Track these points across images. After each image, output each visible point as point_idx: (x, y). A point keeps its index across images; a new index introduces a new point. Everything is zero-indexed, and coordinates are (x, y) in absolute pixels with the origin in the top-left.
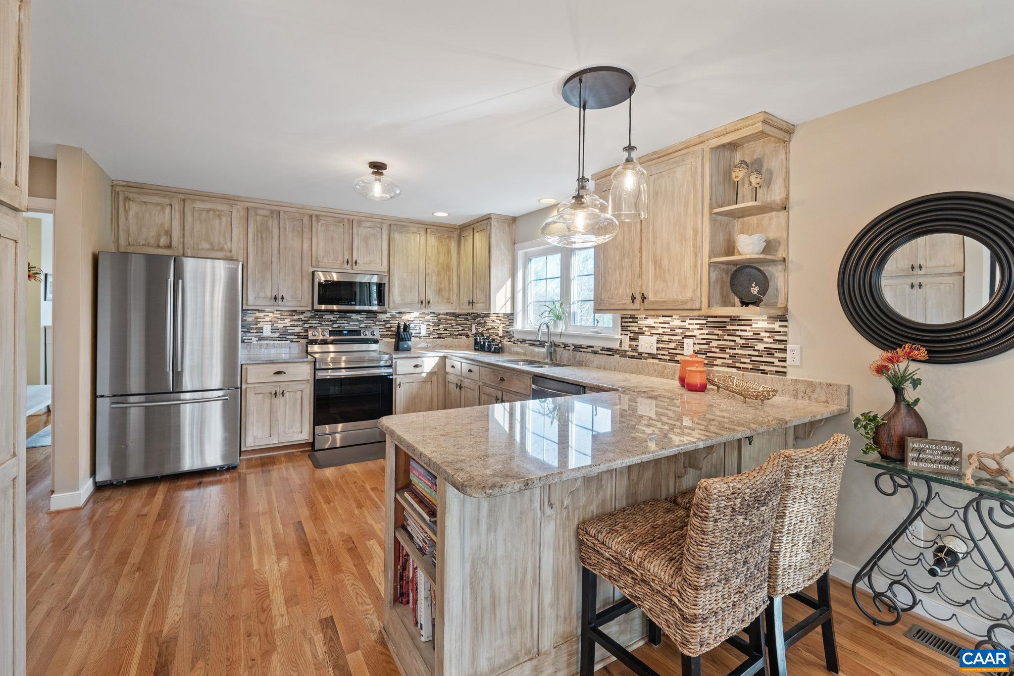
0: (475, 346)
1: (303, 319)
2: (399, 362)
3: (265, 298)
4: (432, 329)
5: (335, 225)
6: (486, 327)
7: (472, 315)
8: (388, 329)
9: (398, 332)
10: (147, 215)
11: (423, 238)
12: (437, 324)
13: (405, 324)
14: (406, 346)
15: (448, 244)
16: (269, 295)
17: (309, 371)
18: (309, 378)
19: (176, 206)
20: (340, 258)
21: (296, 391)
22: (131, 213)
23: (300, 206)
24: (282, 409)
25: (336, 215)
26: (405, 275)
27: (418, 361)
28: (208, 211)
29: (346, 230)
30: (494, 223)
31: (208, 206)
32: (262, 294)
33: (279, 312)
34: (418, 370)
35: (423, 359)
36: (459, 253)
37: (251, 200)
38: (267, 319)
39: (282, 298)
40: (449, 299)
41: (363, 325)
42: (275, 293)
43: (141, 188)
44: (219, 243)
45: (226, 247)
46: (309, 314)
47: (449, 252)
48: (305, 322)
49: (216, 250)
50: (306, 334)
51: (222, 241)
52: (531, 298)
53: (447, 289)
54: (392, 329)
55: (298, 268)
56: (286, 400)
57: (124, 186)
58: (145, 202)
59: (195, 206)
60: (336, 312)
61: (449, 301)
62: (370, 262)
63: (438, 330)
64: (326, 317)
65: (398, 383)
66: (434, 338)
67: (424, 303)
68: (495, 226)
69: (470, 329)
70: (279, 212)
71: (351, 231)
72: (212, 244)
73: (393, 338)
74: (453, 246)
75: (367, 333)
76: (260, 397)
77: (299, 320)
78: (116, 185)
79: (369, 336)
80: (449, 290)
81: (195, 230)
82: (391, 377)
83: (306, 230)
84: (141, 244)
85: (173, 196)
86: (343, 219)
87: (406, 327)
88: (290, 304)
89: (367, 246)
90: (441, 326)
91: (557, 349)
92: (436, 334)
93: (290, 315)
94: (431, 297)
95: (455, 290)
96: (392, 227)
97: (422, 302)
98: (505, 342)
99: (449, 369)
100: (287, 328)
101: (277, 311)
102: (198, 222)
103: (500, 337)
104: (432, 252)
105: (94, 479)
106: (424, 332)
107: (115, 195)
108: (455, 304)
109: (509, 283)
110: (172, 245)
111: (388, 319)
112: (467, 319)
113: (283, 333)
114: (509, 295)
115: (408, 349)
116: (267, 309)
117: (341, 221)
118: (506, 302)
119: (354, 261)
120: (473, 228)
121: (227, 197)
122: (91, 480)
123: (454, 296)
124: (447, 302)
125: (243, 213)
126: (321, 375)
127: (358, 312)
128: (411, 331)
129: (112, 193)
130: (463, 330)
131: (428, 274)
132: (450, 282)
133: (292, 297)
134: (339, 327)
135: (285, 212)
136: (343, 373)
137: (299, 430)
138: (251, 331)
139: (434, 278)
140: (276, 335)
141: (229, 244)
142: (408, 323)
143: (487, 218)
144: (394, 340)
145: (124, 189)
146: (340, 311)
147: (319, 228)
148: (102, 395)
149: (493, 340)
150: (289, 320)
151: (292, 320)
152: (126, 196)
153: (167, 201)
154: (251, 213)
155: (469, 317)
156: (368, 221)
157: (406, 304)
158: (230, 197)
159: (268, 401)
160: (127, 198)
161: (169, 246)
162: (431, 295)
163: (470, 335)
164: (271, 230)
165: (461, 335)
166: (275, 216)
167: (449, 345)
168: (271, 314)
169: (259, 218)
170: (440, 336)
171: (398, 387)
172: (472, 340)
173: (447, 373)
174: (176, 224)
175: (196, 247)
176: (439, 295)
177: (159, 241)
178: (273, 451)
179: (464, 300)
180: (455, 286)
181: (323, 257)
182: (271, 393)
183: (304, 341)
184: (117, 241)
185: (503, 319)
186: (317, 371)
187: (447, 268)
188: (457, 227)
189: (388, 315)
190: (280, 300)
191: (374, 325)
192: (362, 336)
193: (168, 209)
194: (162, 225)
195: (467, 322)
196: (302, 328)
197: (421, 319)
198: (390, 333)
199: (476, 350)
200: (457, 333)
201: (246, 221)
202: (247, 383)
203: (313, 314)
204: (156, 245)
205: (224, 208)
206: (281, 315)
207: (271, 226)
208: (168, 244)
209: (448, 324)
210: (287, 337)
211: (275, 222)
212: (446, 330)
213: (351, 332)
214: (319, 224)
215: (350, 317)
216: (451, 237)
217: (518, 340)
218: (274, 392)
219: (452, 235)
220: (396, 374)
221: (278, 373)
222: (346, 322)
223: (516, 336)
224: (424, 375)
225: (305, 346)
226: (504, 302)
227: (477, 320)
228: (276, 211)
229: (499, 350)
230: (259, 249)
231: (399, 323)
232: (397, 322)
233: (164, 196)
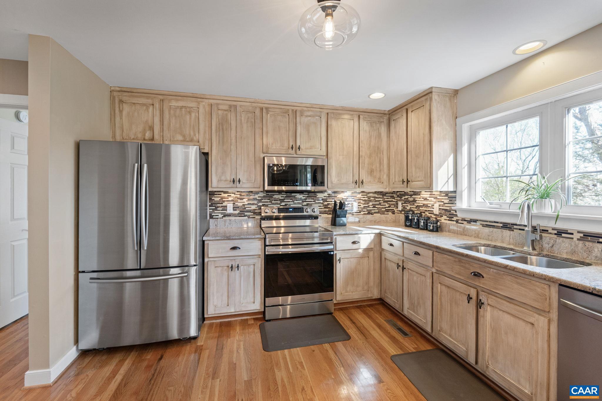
0: (405, 223)
1: (258, 198)
2: (339, 239)
3: (226, 181)
4: (362, 206)
5: (282, 116)
6: (416, 204)
7: (398, 194)
8: (326, 207)
9: (335, 210)
10: (136, 114)
11: (356, 124)
12: (367, 202)
13: (341, 203)
14: (342, 222)
15: (378, 129)
16: (229, 179)
17: (260, 247)
18: (260, 253)
19: (157, 105)
20: (286, 145)
21: (249, 265)
22: (124, 113)
23: (252, 101)
24: (237, 282)
25: (283, 107)
26: (341, 157)
27: (355, 238)
28: (182, 107)
29: (291, 119)
30: (435, 96)
31: (180, 104)
32: (223, 178)
33: (239, 193)
34: (355, 246)
35: (360, 235)
36: (389, 136)
37: (214, 97)
38: (230, 199)
39: (239, 181)
40: (380, 179)
41: (305, 203)
42: (234, 177)
43: (130, 92)
44: (190, 135)
45: (195, 138)
46: (261, 195)
47: (379, 136)
48: (260, 201)
49: (188, 141)
50: (259, 211)
51: (192, 133)
52: (481, 174)
53: (378, 169)
54: (329, 206)
55: (251, 155)
56: (240, 273)
57: (119, 91)
58: (134, 103)
59: (170, 104)
60: (284, 192)
61: (380, 181)
62: (311, 148)
63: (368, 207)
64: (276, 196)
65: (338, 258)
66: (364, 214)
67: (359, 183)
68: (436, 100)
69: (396, 206)
70: (235, 107)
71: (295, 121)
72: (184, 136)
73: (330, 214)
74: (383, 129)
75: (309, 210)
76: (219, 269)
77: (255, 199)
78: (113, 91)
79: (310, 213)
80: (380, 171)
81: (171, 124)
82: (332, 253)
83: (258, 121)
84: (132, 138)
85: (155, 97)
86: (288, 110)
87: (342, 205)
88: (246, 186)
89: (308, 133)
90: (371, 204)
91: (543, 235)
92: (366, 210)
93: (247, 195)
94: (364, 177)
95: (386, 170)
96: (329, 114)
97: (356, 183)
98: (444, 220)
99: (385, 246)
100: (246, 206)
101: (237, 192)
102: (174, 118)
103: (436, 215)
104: (364, 136)
105: (77, 346)
106: (355, 209)
107: (112, 99)
108: (385, 183)
109: (451, 159)
110: (155, 138)
111: (325, 198)
112: (393, 197)
113: (242, 210)
114: (451, 171)
115: (344, 225)
116: (230, 190)
117: (286, 112)
118: (448, 179)
119: (298, 146)
120: (407, 110)
121: (196, 96)
122: (75, 348)
123: (385, 176)
124: (378, 182)
125: (208, 109)
126: (271, 251)
127: (301, 192)
128: (346, 209)
129: (111, 97)
130: (389, 207)
131: (362, 156)
132: (381, 163)
133: (247, 180)
134: (286, 205)
135: (241, 106)
136: (290, 250)
137: (252, 300)
138: (218, 209)
139: (367, 161)
140: (237, 212)
141: (197, 135)
142: (342, 201)
143: (428, 94)
144: (331, 216)
145: (119, 94)
146: (287, 192)
147: (268, 118)
148: (83, 270)
149: (429, 218)
150: (247, 200)
151: (249, 200)
152: (120, 99)
153: (150, 101)
154: (215, 108)
155: (395, 196)
156: (309, 111)
157: (343, 184)
158: (198, 96)
159: (226, 273)
160: (121, 100)
161: (153, 139)
162: (364, 176)
163: (396, 211)
164: (230, 122)
165: (388, 211)
166: (232, 110)
167: (378, 221)
168: (233, 195)
169: (220, 112)
170: (369, 213)
171: (338, 262)
172: (402, 217)
173: (383, 250)
174: (157, 120)
175: (172, 139)
176: (371, 175)
177: (145, 135)
178: (231, 318)
179: (398, 179)
180: (385, 166)
181: (272, 144)
182: (228, 266)
183: (259, 217)
184: (114, 136)
185: (438, 197)
186: (267, 247)
187: (378, 150)
188: (386, 112)
189: (326, 194)
190: (238, 183)
191: (314, 203)
192: (305, 213)
193: (151, 108)
194: (147, 121)
195: (393, 199)
196: (256, 206)
197: (353, 197)
198: (327, 210)
199: (406, 226)
200: (384, 210)
201: (210, 115)
202: (208, 257)
203: (265, 194)
204: (143, 139)
205: (193, 105)
206: (241, 195)
207: (230, 119)
208: (152, 137)
209: (376, 201)
210: (246, 214)
211: (233, 114)
212: (374, 207)
213: (296, 210)
214: (269, 115)
215: (294, 196)
216: (381, 122)
217: (463, 220)
218: (230, 266)
219: (382, 120)
220: (336, 250)
221: (234, 248)
222: (291, 200)
223: (460, 215)
224: (360, 251)
225: (259, 221)
226: (447, 180)
227: (403, 198)
228: (234, 105)
229: (437, 229)
230: (221, 139)
231: (335, 202)
232: (333, 200)
233: (148, 98)
